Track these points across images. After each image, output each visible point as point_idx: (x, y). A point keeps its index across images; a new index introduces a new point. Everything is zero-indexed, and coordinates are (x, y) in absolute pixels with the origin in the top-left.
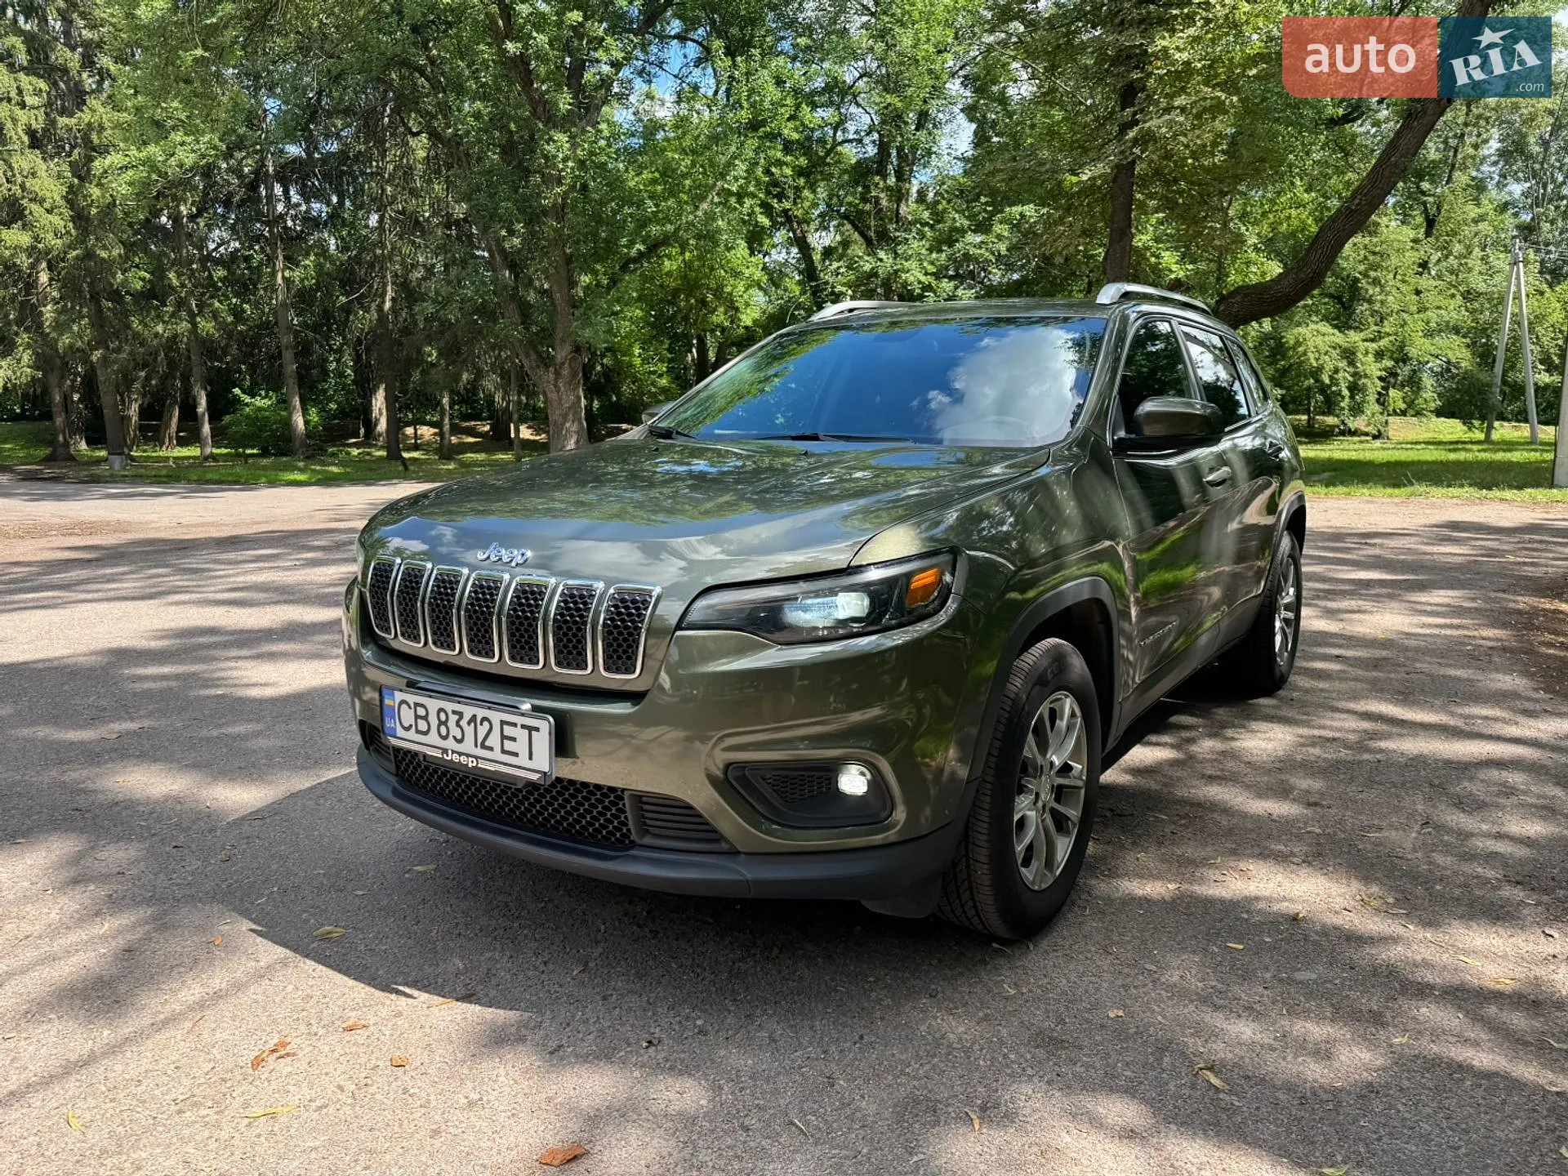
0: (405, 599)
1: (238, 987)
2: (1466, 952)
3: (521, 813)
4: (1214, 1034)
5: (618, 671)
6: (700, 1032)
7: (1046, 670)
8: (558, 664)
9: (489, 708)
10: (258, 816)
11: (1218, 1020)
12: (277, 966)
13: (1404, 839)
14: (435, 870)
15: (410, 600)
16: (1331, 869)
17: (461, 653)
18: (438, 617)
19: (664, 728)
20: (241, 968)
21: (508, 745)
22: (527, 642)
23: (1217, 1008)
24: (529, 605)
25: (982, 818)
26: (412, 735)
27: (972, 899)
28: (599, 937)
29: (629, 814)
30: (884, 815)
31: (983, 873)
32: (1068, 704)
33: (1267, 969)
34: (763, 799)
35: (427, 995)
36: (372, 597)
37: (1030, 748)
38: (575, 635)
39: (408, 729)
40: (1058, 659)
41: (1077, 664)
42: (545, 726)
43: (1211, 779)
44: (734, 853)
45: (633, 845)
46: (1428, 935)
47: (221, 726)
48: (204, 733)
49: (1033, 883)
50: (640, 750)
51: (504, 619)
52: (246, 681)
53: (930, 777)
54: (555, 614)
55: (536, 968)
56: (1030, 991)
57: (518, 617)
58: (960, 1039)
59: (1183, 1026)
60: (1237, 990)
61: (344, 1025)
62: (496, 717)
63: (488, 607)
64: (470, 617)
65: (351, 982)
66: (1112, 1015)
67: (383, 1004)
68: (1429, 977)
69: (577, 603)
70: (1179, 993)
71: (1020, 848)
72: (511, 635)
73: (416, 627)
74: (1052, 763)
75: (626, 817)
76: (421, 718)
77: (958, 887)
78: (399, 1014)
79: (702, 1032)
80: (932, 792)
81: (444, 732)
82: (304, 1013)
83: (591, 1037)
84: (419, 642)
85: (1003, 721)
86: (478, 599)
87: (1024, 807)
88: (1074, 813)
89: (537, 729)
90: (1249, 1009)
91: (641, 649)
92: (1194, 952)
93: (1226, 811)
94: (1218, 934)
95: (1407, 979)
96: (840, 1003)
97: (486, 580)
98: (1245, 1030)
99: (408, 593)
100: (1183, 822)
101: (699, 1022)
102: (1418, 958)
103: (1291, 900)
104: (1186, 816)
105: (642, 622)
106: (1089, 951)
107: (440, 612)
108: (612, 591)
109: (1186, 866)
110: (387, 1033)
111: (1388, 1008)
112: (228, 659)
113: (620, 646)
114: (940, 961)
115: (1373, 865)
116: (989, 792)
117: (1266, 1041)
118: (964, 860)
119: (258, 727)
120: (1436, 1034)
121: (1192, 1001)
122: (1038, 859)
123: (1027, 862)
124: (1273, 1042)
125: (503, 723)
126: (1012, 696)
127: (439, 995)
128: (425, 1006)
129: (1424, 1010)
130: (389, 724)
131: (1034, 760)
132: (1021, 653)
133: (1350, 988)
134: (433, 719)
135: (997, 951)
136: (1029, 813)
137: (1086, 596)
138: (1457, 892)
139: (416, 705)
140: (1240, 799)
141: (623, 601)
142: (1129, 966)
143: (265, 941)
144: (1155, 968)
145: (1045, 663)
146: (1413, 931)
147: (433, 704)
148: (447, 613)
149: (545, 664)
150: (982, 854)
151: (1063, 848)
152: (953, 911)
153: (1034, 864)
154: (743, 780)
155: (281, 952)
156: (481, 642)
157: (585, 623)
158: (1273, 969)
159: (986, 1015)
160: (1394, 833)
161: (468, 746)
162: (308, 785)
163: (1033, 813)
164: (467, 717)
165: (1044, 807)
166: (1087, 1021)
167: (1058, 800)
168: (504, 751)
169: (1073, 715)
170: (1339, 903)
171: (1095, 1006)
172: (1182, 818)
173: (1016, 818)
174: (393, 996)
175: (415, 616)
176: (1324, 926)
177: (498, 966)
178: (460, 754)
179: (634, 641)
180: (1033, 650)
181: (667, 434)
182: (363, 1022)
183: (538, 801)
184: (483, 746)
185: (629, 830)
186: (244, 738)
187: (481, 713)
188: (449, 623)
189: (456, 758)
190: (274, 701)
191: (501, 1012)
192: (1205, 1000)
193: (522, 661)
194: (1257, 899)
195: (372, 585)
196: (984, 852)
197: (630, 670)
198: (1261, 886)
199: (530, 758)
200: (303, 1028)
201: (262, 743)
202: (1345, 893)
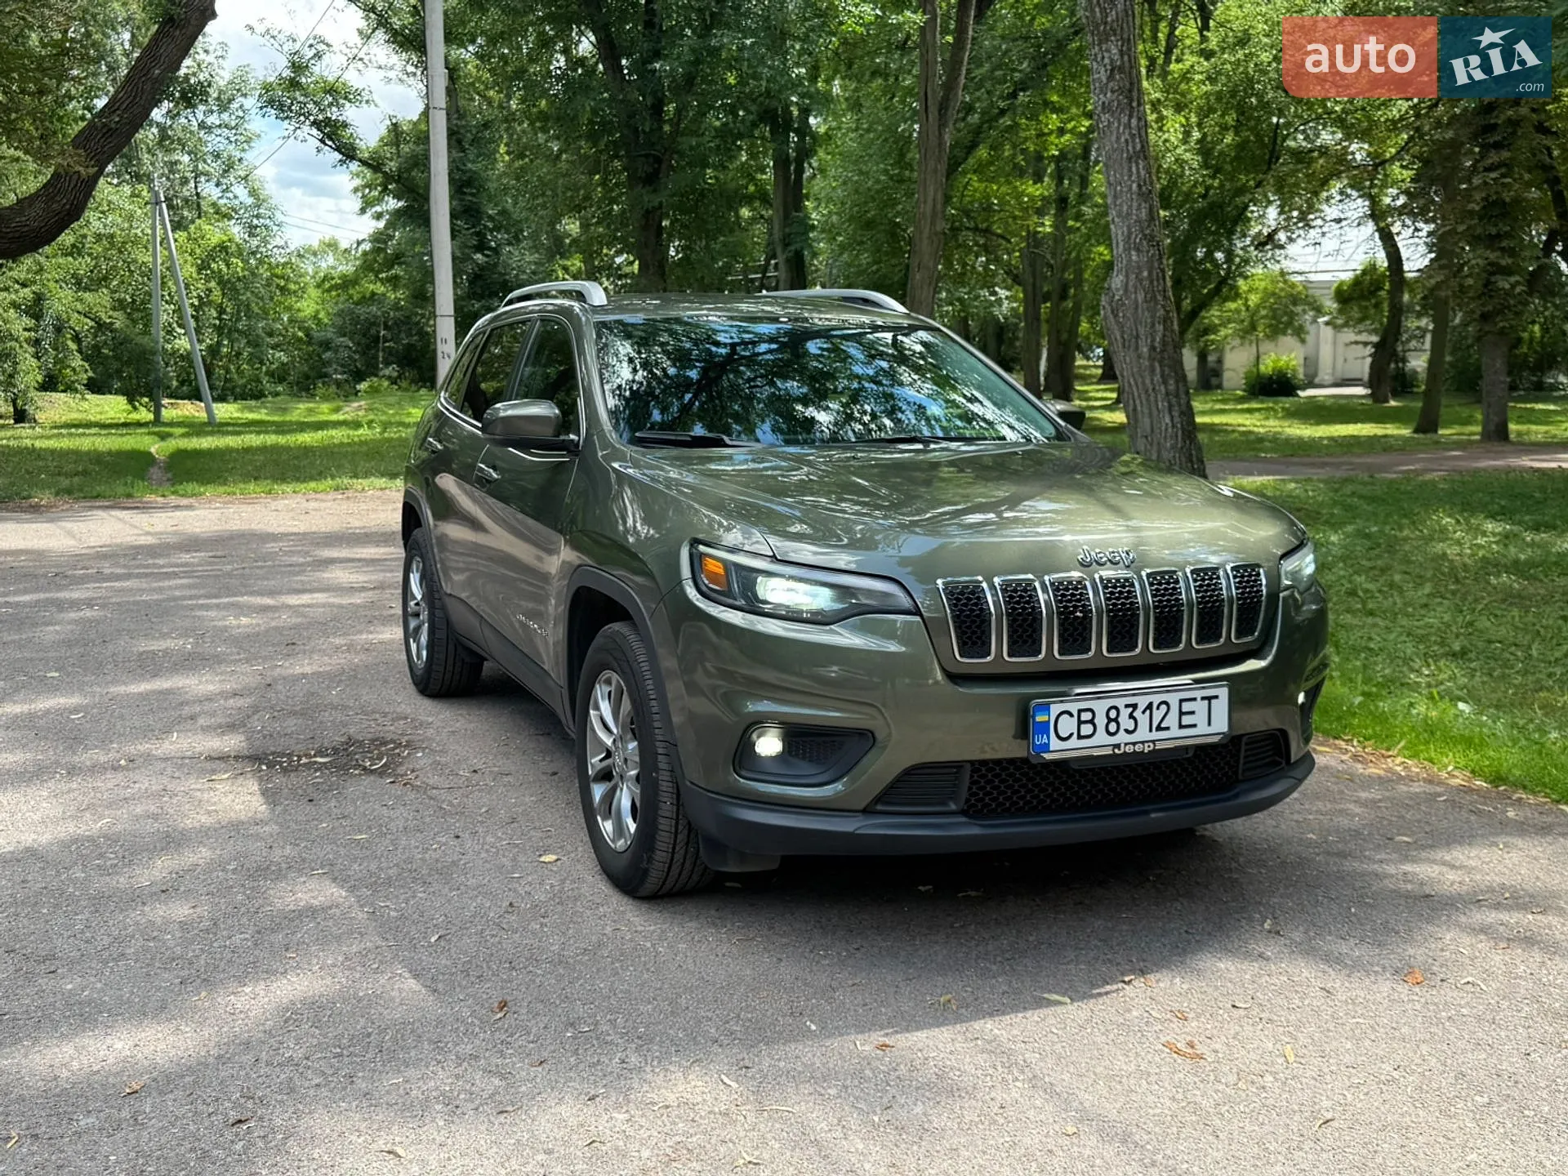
5: (1245, 636)
17: (1096, 654)
21: (1186, 720)
39: (1067, 739)
45: (1238, 782)
62: (1173, 698)
73: (1035, 643)
76: (1086, 722)
81: (1113, 727)
84: (1038, 655)
89: (1216, 697)
97: (1121, 580)
125: (1181, 701)
134: (1101, 721)
139: (1080, 711)
147: (1099, 705)
149: (1189, 644)
161: (1143, 733)
164: (1141, 707)
168: (1181, 726)
178: (1134, 744)
184: (1159, 728)
187: (1156, 698)
189: (1130, 749)
199: (1209, 724)
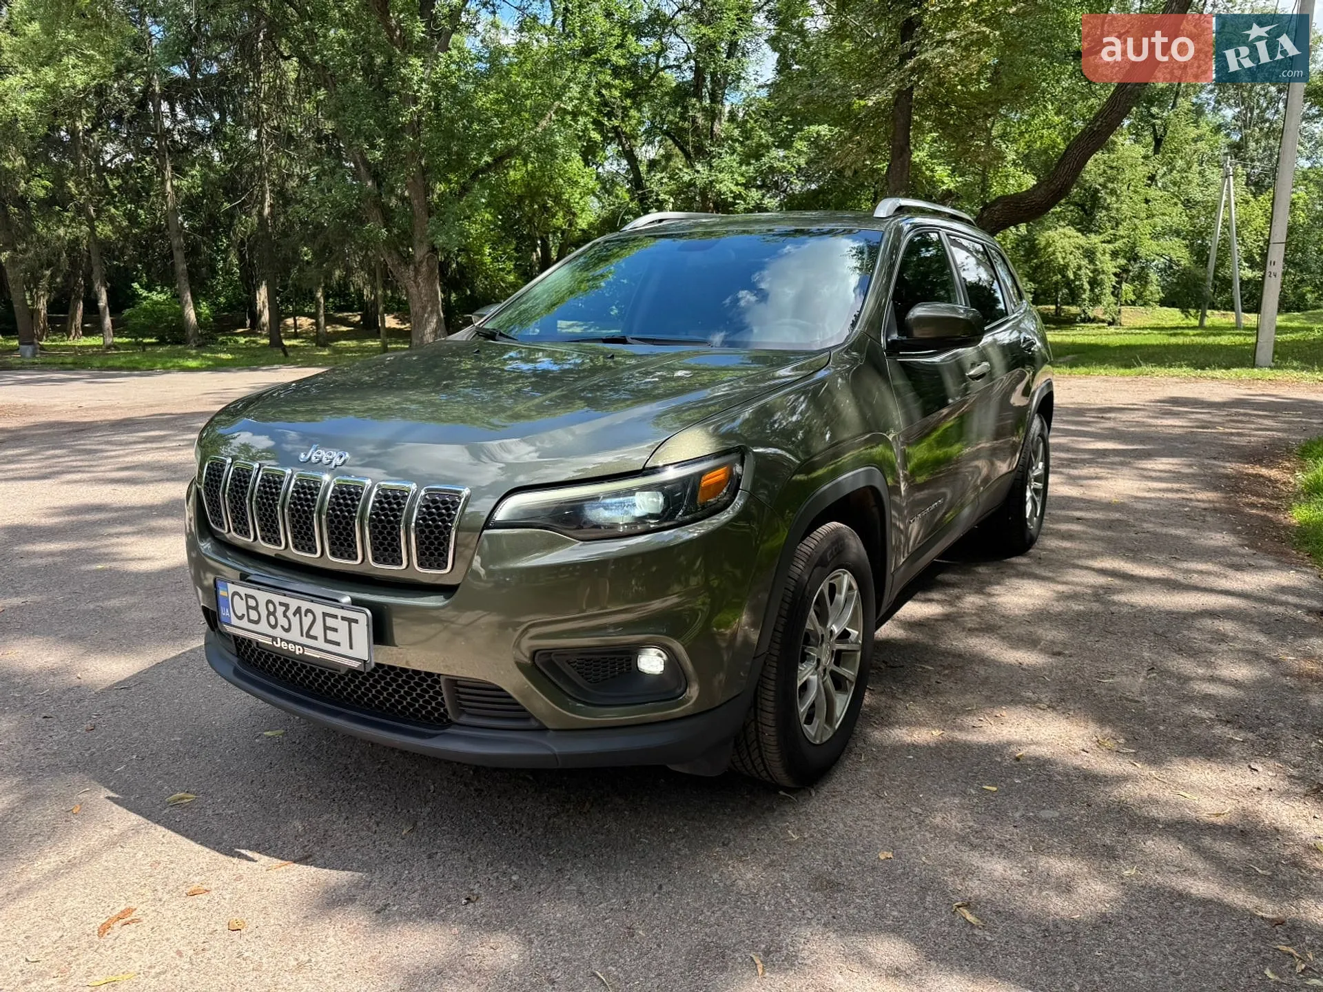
0: (235, 497)
1: (93, 854)
2: (1185, 787)
3: (348, 694)
4: (971, 872)
5: (431, 567)
6: (515, 887)
7: (826, 552)
8: (376, 559)
9: (312, 601)
10: (123, 686)
11: (974, 859)
12: (130, 834)
13: (1134, 683)
14: (283, 734)
15: (240, 498)
16: (1072, 713)
17: (286, 547)
18: (265, 515)
19: (480, 613)
20: (96, 835)
21: (331, 635)
22: (346, 540)
23: (973, 847)
24: (347, 505)
25: (769, 687)
26: (244, 623)
27: (761, 756)
28: (429, 797)
29: (445, 695)
30: (679, 691)
31: (770, 735)
32: (847, 579)
33: (1017, 809)
34: (568, 681)
35: (266, 858)
36: (207, 495)
37: (812, 623)
38: (389, 533)
39: (241, 618)
40: (838, 543)
41: (855, 545)
42: (363, 618)
43: (971, 631)
44: (543, 729)
45: (450, 723)
46: (1153, 772)
47: (97, 600)
48: (83, 606)
49: (815, 738)
50: (457, 634)
51: (324, 517)
52: (125, 555)
53: (724, 645)
54: (371, 514)
55: (369, 828)
56: (812, 836)
57: (337, 516)
58: (748, 886)
59: (943, 865)
60: (991, 829)
61: (188, 890)
62: (319, 609)
63: (309, 506)
64: (293, 516)
65: (197, 847)
66: (882, 857)
67: (226, 868)
68: (1155, 812)
69: (391, 503)
70: (942, 833)
71: (803, 709)
72: (331, 533)
73: (246, 524)
74: (832, 632)
75: (443, 699)
76: (252, 608)
77: (748, 747)
78: (240, 878)
79: (517, 887)
80: (725, 658)
81: (273, 622)
82: (152, 879)
83: (416, 895)
84: (249, 538)
85: (788, 600)
86: (300, 499)
87: (807, 673)
88: (850, 673)
89: (356, 621)
90: (1000, 847)
91: (452, 545)
92: (954, 795)
93: (984, 661)
94: (975, 778)
95: (1136, 814)
96: (642, 854)
97: (308, 481)
98: (998, 867)
99: (237, 492)
100: (946, 672)
101: (515, 878)
102: (1145, 794)
103: (1037, 743)
104: (950, 666)
105: (451, 521)
106: (864, 796)
107: (266, 510)
108: (423, 493)
109: (949, 715)
110: (228, 897)
111: (1118, 842)
112: (110, 535)
113: (432, 543)
114: (733, 810)
115: (1107, 708)
116: (775, 664)
117: (1015, 877)
118: (753, 724)
119: (132, 600)
120: (1160, 865)
121: (952, 841)
122: (818, 717)
123: (809, 720)
124: (1021, 878)
125: (325, 615)
126: (796, 577)
127: (278, 857)
128: (264, 869)
129: (1149, 843)
130: (224, 613)
131: (815, 632)
132: (804, 538)
133: (1087, 824)
134: (263, 610)
135: (784, 798)
136: (812, 677)
137: (862, 484)
138: (1178, 731)
139: (248, 596)
140: (995, 650)
141: (434, 501)
142: (898, 809)
143: (120, 809)
144: (919, 811)
145: (826, 545)
146: (1140, 769)
147: (262, 596)
148: (272, 511)
149: (364, 559)
150: (769, 718)
151: (842, 703)
152: (744, 766)
153: (816, 721)
154: (551, 665)
155: (134, 818)
156: (304, 539)
157: (399, 523)
158: (1021, 808)
159: (773, 861)
160: (1124, 678)
161: (294, 635)
162: (173, 655)
163: (816, 677)
164: (292, 609)
165: (825, 670)
166: (860, 864)
167: (837, 663)
168: (327, 641)
169: (850, 588)
170: (1079, 744)
171: (869, 847)
172: (945, 668)
173: (799, 684)
174: (235, 860)
175: (244, 514)
176: (1065, 766)
177: (335, 827)
178: (288, 642)
179: (444, 539)
180: (815, 534)
181: (491, 335)
182: (205, 887)
183: (362, 684)
184: (309, 636)
185: (446, 710)
186: (118, 611)
187: (305, 605)
188: (275, 521)
189: (284, 645)
190: (148, 575)
191: (334, 872)
192: (962, 839)
193: (342, 556)
194: (1009, 744)
195: (207, 484)
196: (771, 716)
197: (442, 565)
198: (1013, 730)
199: (351, 647)
200: (149, 895)
201: (135, 615)
202: (1083, 735)
